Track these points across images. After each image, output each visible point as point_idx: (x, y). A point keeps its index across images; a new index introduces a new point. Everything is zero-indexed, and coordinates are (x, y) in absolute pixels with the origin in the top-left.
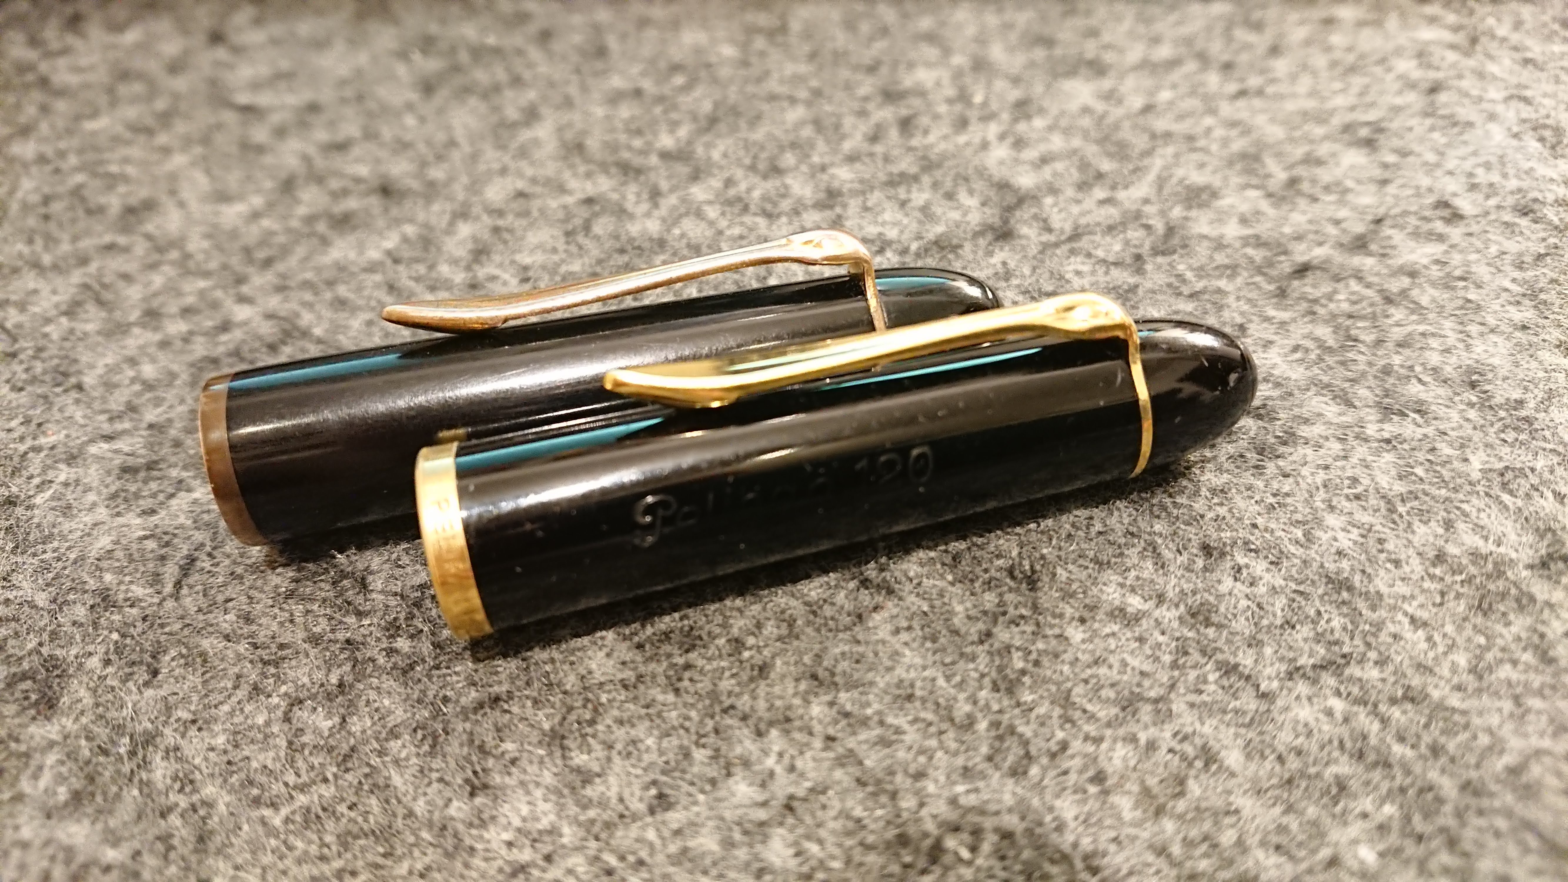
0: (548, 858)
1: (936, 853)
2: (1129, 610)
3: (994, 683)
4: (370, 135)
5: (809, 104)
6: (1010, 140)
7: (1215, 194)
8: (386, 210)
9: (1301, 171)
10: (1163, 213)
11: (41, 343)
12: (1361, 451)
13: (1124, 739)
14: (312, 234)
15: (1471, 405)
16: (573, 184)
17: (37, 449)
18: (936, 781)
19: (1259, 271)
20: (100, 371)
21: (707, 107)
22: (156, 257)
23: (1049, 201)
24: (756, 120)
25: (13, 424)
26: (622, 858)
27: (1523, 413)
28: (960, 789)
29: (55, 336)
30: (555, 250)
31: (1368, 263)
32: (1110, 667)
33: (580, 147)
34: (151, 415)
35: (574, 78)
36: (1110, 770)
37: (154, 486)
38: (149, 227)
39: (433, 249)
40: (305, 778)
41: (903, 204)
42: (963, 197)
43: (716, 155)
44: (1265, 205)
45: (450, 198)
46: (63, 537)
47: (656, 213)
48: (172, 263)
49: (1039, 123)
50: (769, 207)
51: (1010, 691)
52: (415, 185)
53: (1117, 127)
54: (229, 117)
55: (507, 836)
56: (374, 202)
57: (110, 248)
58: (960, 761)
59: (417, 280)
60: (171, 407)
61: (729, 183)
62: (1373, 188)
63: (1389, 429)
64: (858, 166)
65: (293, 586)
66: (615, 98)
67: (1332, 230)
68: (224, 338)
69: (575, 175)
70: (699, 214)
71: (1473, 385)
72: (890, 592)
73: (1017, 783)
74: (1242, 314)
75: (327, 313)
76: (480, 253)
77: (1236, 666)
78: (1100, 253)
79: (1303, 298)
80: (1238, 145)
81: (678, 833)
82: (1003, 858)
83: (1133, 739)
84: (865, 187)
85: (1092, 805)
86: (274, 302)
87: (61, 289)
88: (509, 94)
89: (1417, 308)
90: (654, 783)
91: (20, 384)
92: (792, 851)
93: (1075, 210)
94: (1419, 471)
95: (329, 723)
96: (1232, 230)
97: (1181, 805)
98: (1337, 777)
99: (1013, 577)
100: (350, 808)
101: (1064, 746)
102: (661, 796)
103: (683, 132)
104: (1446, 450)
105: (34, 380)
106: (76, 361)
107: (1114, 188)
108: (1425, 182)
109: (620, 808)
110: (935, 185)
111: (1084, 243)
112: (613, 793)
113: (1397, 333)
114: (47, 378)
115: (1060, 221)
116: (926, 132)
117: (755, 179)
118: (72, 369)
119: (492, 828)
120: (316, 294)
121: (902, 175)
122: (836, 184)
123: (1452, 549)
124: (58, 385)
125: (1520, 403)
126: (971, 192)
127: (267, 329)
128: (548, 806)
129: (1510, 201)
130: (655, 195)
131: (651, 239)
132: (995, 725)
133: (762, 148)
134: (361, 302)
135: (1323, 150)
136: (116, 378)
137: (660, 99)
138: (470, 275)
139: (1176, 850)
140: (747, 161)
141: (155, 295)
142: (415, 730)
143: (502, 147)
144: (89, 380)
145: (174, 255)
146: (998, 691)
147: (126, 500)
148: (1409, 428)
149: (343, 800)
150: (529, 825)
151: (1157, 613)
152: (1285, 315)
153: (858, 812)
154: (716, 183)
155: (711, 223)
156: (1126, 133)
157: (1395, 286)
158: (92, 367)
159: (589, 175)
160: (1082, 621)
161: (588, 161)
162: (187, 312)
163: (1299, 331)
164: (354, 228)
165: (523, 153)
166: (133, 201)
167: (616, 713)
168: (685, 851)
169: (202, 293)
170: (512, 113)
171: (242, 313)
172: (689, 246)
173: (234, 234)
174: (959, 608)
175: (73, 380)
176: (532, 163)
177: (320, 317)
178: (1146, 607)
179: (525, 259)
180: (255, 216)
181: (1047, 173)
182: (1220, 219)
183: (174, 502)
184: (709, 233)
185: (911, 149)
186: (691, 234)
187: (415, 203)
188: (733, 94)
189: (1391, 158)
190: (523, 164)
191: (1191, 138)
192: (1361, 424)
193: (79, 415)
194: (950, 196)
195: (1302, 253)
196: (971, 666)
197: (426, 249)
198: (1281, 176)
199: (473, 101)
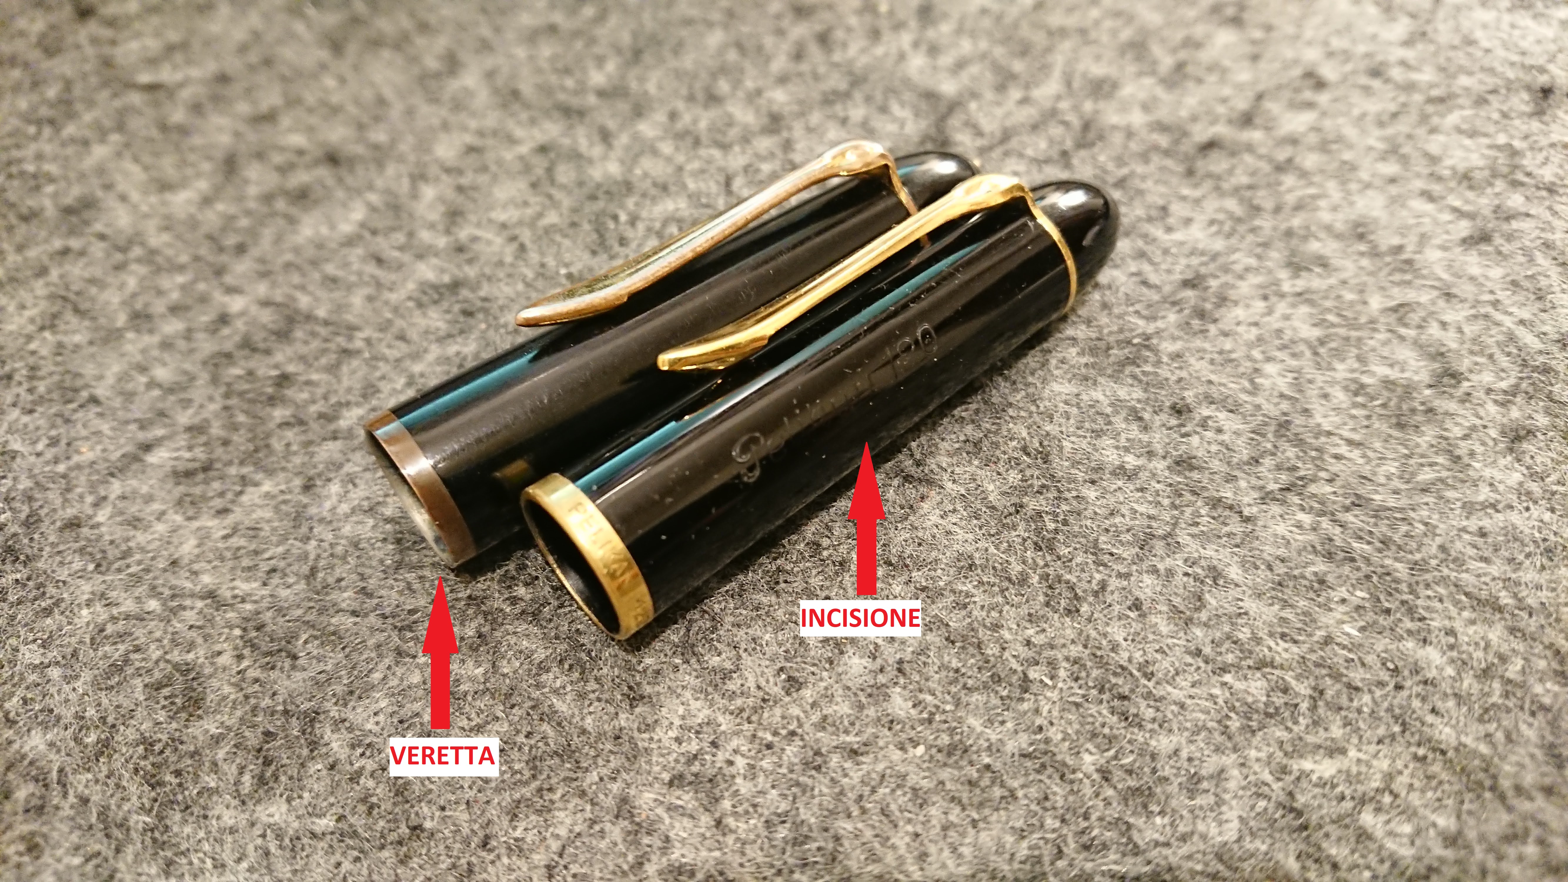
0: (714, 744)
1: (1025, 684)
2: (1127, 466)
3: (1036, 544)
4: (293, 102)
5: (726, 27)
6: (924, 48)
7: (1115, 86)
8: (340, 180)
9: (1183, 55)
10: (1076, 108)
11: (31, 360)
12: (1282, 307)
13: (1147, 572)
14: (274, 214)
15: (1362, 254)
16: (519, 132)
17: (78, 467)
18: (1010, 629)
19: (1167, 153)
20: (110, 380)
21: (626, 38)
22: (119, 257)
23: (973, 106)
24: (678, 49)
25: (40, 447)
26: (775, 733)
27: (1405, 256)
28: (1031, 632)
29: (44, 352)
30: (526, 204)
31: (1256, 135)
32: (1123, 516)
33: (515, 94)
34: (184, 418)
35: (481, 18)
36: (1142, 597)
37: (216, 485)
38: (98, 227)
39: (404, 216)
40: (477, 721)
41: (844, 121)
42: (896, 109)
43: (651, 87)
44: (1160, 92)
45: (401, 159)
46: (143, 550)
47: (613, 155)
48: (139, 261)
49: (946, 28)
50: (719, 137)
51: (1051, 549)
52: (359, 149)
53: (1016, 25)
54: (136, 98)
55: (672, 734)
56: (324, 172)
57: (65, 252)
58: (1024, 611)
59: (401, 249)
60: (201, 406)
61: (673, 116)
62: (1246, 64)
63: (1300, 284)
64: (791, 87)
65: (397, 557)
66: (532, 37)
67: (1221, 110)
68: (226, 331)
69: (519, 123)
70: (655, 152)
71: (1361, 237)
72: (930, 482)
73: (1072, 620)
74: (1161, 195)
75: (322, 294)
76: (454, 216)
77: (1219, 500)
78: (1030, 152)
79: (1210, 175)
80: (1126, 34)
81: (814, 705)
82: (1077, 679)
83: (1154, 571)
84: (803, 109)
85: (1136, 626)
86: (262, 289)
87: (29, 302)
88: (420, 41)
89: (1304, 174)
90: (782, 669)
91: (29, 406)
92: (910, 704)
93: (999, 112)
94: (1331, 318)
95: (480, 671)
96: (1137, 119)
97: (1204, 616)
98: (1316, 574)
99: (1028, 455)
100: (527, 737)
101: (1103, 586)
102: (790, 679)
103: (611, 66)
104: (1349, 296)
105: (41, 400)
106: (78, 375)
107: (1027, 87)
108: (1289, 53)
109: (761, 694)
110: (868, 99)
111: (1014, 143)
112: (751, 683)
113: (1291, 199)
114: (55, 396)
115: (989, 125)
116: (845, 45)
117: (699, 111)
118: (79, 383)
119: (658, 729)
120: (304, 275)
121: (835, 93)
122: (775, 108)
123: (1366, 380)
124: (70, 401)
125: (1400, 249)
126: (902, 105)
127: (267, 316)
128: (699, 704)
129: (1363, 65)
130: (606, 136)
131: (616, 182)
132: (1045, 577)
133: (695, 76)
134: (353, 278)
135: (1199, 31)
136: (130, 386)
137: (576, 34)
138: (452, 239)
139: (1207, 650)
140: (684, 91)
141: (134, 295)
142: (561, 661)
143: (434, 100)
144: (100, 392)
145: (137, 251)
146: (1041, 549)
147: (192, 503)
148: (1315, 281)
149: (518, 732)
150: (689, 722)
151: (1151, 466)
152: (1197, 193)
153: (955, 663)
154: (660, 117)
155: (669, 159)
156: (1025, 31)
157: (1282, 155)
158: (100, 378)
159: (533, 122)
160: (1093, 482)
161: (527, 106)
162: (175, 310)
163: (1211, 206)
164: (316, 202)
165: (457, 106)
166: (68, 200)
167: (730, 619)
168: (825, 718)
169: (183, 288)
170: (432, 63)
171: (236, 304)
172: (655, 184)
173: (193, 223)
174: (991, 487)
175: (85, 394)
176: (473, 114)
177: (317, 299)
178: (1140, 462)
179: (500, 216)
180: (207, 201)
181: (965, 77)
182: (1124, 108)
183: (244, 498)
184: (670, 170)
185: (836, 65)
186: (653, 173)
187: (367, 169)
188: (649, 23)
189: (1258, 34)
190: (463, 117)
191: (1083, 32)
192: (1277, 283)
193: (105, 427)
194: (884, 109)
195: (1201, 133)
196: (1014, 533)
197: (398, 217)
198: (1167, 62)
199: (386, 54)
